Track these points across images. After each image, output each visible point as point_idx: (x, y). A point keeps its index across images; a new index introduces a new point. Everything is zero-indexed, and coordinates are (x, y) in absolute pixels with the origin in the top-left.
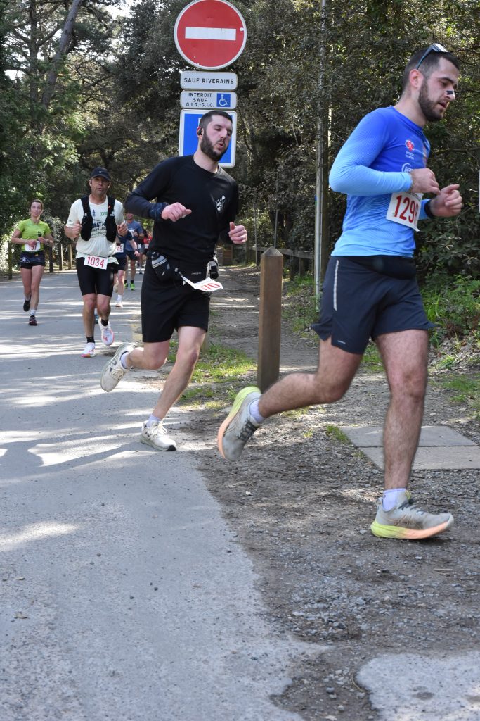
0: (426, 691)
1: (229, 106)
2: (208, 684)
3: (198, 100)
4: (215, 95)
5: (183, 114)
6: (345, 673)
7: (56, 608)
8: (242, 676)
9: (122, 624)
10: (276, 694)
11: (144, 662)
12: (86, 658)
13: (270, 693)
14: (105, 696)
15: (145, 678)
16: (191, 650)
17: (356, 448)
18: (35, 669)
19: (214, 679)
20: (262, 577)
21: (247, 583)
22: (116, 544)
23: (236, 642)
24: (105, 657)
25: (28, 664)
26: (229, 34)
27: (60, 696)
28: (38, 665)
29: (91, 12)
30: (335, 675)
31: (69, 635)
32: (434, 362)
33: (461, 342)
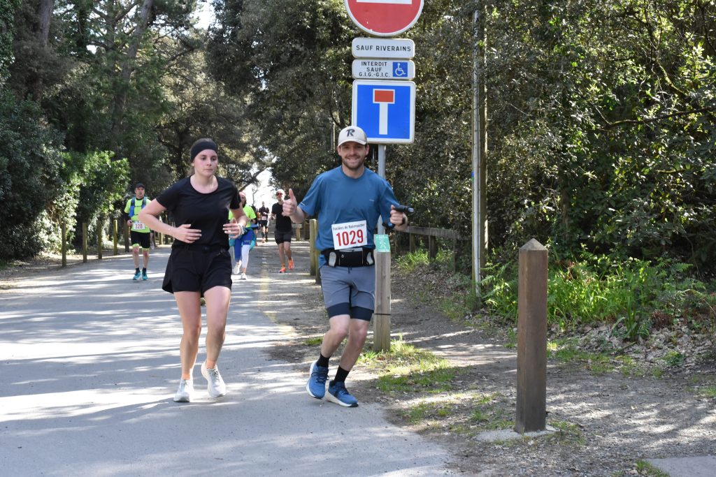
1: (406, 75)
3: (373, 70)
4: (390, 63)
5: (355, 85)
32: (651, 357)
33: (675, 333)
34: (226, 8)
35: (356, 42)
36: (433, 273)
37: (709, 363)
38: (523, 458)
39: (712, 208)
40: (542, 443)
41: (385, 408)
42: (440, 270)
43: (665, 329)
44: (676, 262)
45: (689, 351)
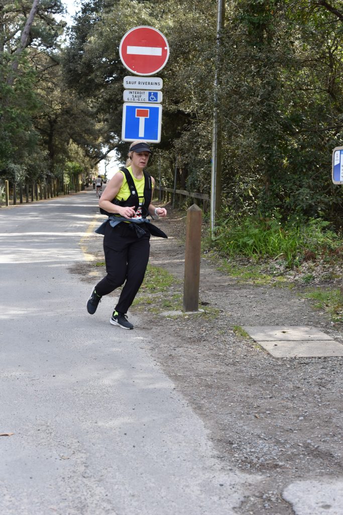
0: (326, 504)
1: (157, 100)
2: (192, 501)
3: (136, 97)
4: (147, 93)
5: (125, 105)
6: (275, 493)
7: (85, 453)
8: (213, 496)
9: (130, 463)
10: (235, 506)
11: (150, 487)
12: (113, 485)
13: (232, 506)
14: (131, 509)
15: (153, 497)
16: (178, 480)
17: (255, 342)
18: (83, 492)
19: (196, 498)
20: (211, 432)
21: (202, 436)
22: (112, 410)
23: (204, 474)
24: (125, 485)
25: (78, 490)
26: (157, 52)
27: (103, 509)
28: (84, 490)
29: (42, 18)
30: (269, 494)
31: (98, 471)
32: (297, 278)
33: (315, 264)
34: (77, 38)
35: (126, 79)
43: (311, 261)
45: (318, 274)
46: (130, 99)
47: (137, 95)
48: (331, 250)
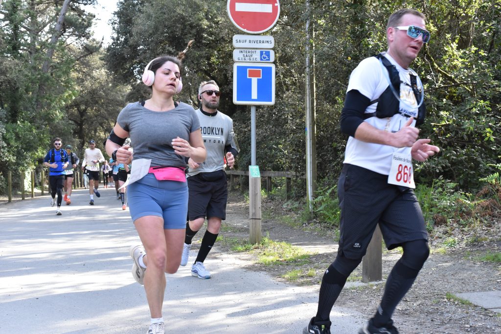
1: (269, 60)
3: (247, 56)
4: (258, 51)
5: (235, 66)
17: (486, 310)
26: (267, 8)
29: (73, 10)
32: (435, 244)
33: (449, 228)
35: (236, 37)
36: (270, 202)
37: (475, 245)
38: (372, 296)
39: (465, 150)
40: (382, 287)
41: (270, 274)
42: (275, 199)
43: (443, 226)
44: (447, 183)
45: (461, 238)
46: (241, 59)
47: (248, 54)
48: (463, 213)
